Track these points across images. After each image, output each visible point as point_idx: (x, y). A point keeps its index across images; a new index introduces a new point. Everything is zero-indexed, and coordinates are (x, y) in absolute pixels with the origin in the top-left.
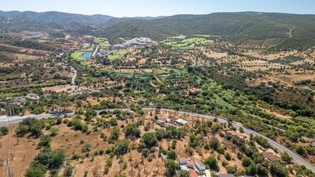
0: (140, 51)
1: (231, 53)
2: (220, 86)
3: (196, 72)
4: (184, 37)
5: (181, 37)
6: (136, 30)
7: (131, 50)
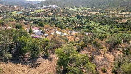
0: (50, 10)
1: (101, 12)
2: (98, 24)
3: (82, 18)
4: (76, 7)
5: (74, 7)
6: (51, 3)
7: (45, 10)
